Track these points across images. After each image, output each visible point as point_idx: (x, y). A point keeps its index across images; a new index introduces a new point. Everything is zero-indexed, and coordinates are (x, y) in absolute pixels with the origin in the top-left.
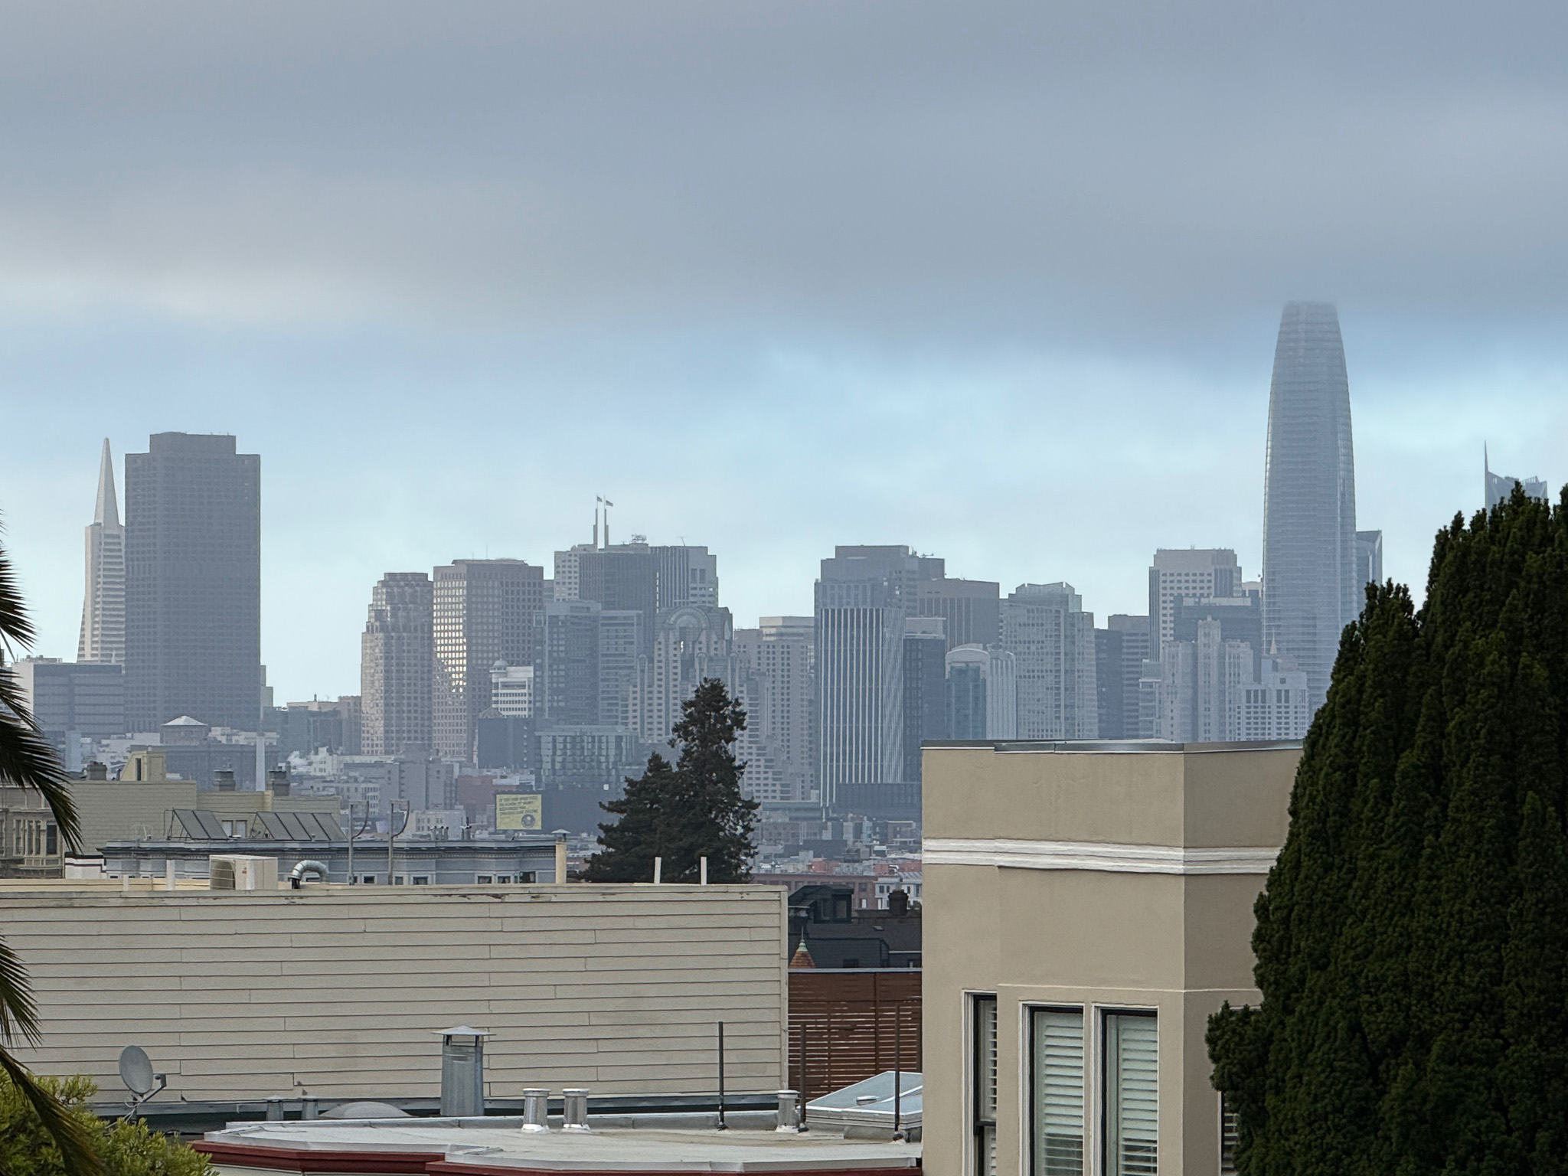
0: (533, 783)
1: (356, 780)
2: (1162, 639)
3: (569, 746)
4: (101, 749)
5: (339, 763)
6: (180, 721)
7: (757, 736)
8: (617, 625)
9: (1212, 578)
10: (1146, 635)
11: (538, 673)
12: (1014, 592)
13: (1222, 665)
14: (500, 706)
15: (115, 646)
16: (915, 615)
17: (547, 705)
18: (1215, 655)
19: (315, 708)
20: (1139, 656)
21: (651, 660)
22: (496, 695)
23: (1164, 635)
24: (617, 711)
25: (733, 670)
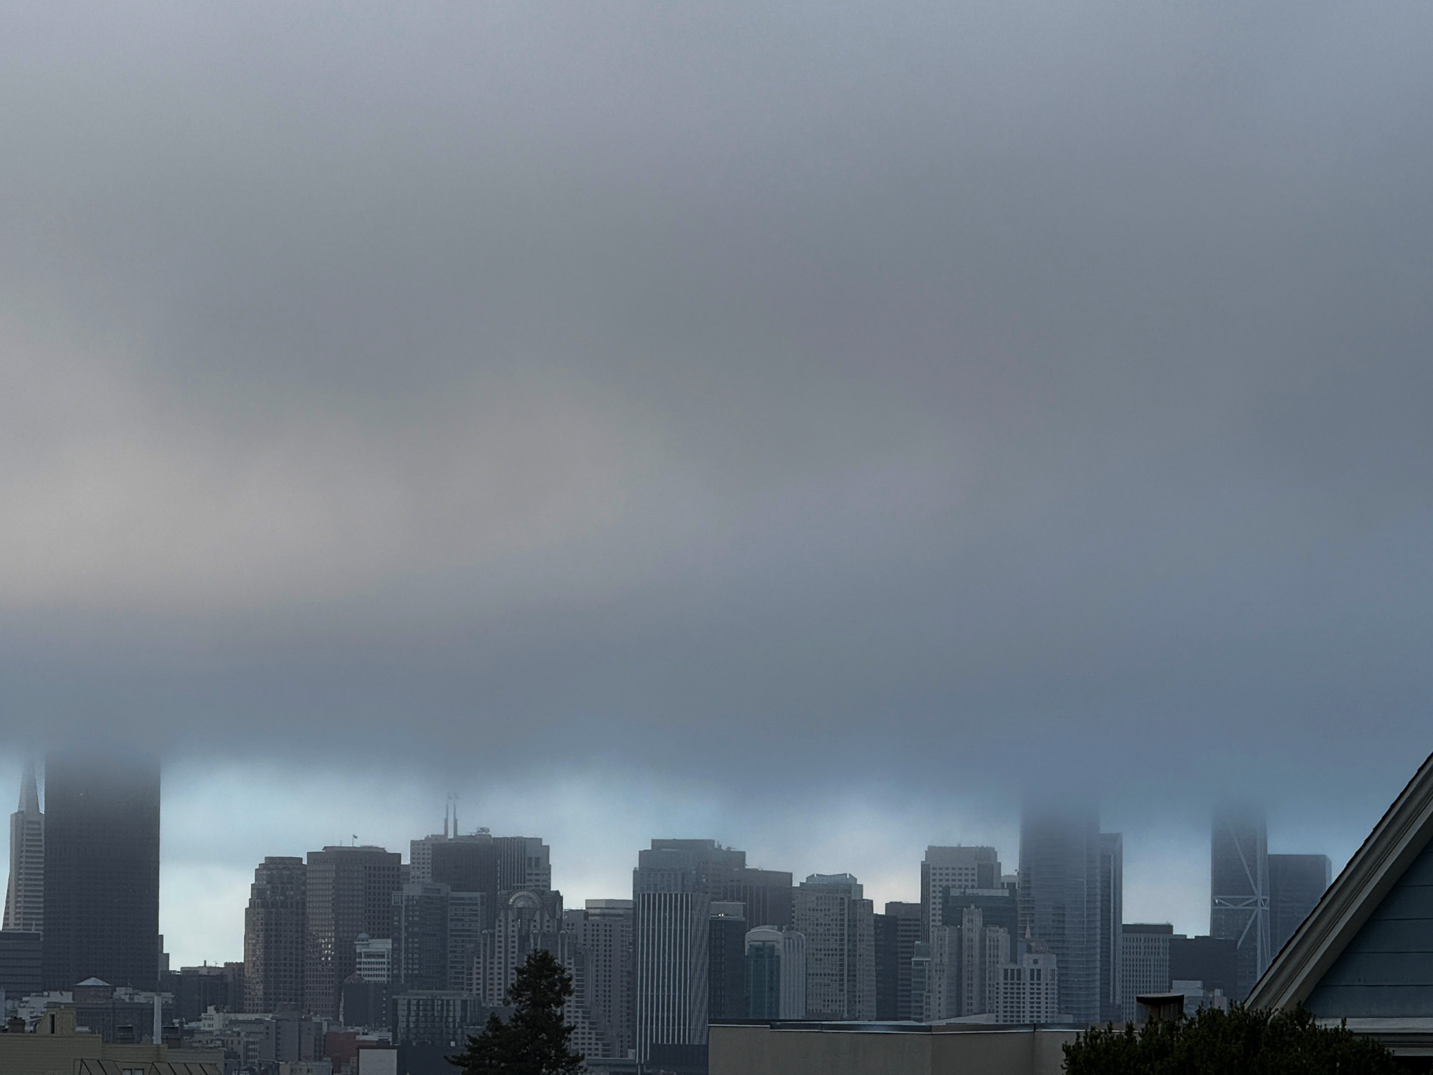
0: (390, 1040)
1: (239, 1034)
2: (931, 923)
3: (421, 1008)
4: (22, 1005)
5: (226, 1019)
6: (91, 982)
7: (583, 1002)
8: (463, 904)
9: (976, 872)
10: (918, 920)
11: (396, 945)
12: (804, 881)
13: (983, 948)
14: (362, 973)
15: (34, 916)
16: (718, 900)
17: (403, 973)
18: (977, 938)
19: (205, 972)
20: (912, 939)
21: (493, 935)
22: (360, 963)
23: (934, 921)
24: (463, 978)
25: (563, 945)
